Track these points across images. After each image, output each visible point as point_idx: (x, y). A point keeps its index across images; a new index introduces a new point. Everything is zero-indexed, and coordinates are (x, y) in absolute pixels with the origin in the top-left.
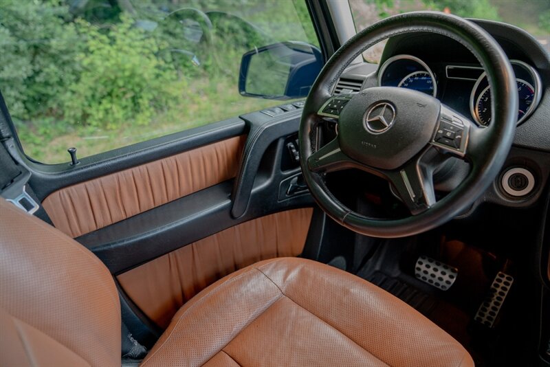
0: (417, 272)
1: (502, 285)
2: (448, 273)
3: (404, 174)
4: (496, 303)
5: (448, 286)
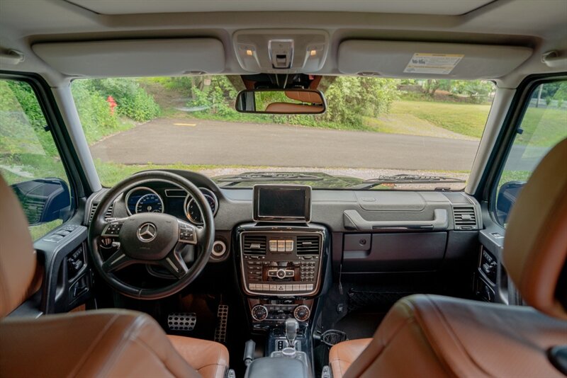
0: (170, 326)
1: (223, 312)
2: (191, 318)
3: (168, 259)
4: (223, 325)
5: (193, 326)
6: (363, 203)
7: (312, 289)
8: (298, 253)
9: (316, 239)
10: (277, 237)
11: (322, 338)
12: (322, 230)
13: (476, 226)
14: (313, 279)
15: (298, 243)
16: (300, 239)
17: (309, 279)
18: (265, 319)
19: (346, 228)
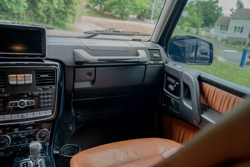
6: (87, 44)
7: (51, 114)
8: (37, 85)
9: (52, 73)
10: (16, 71)
11: (60, 153)
12: (56, 65)
13: (162, 61)
14: (51, 106)
15: (36, 76)
16: (38, 73)
17: (48, 106)
18: (8, 146)
19: (76, 63)
